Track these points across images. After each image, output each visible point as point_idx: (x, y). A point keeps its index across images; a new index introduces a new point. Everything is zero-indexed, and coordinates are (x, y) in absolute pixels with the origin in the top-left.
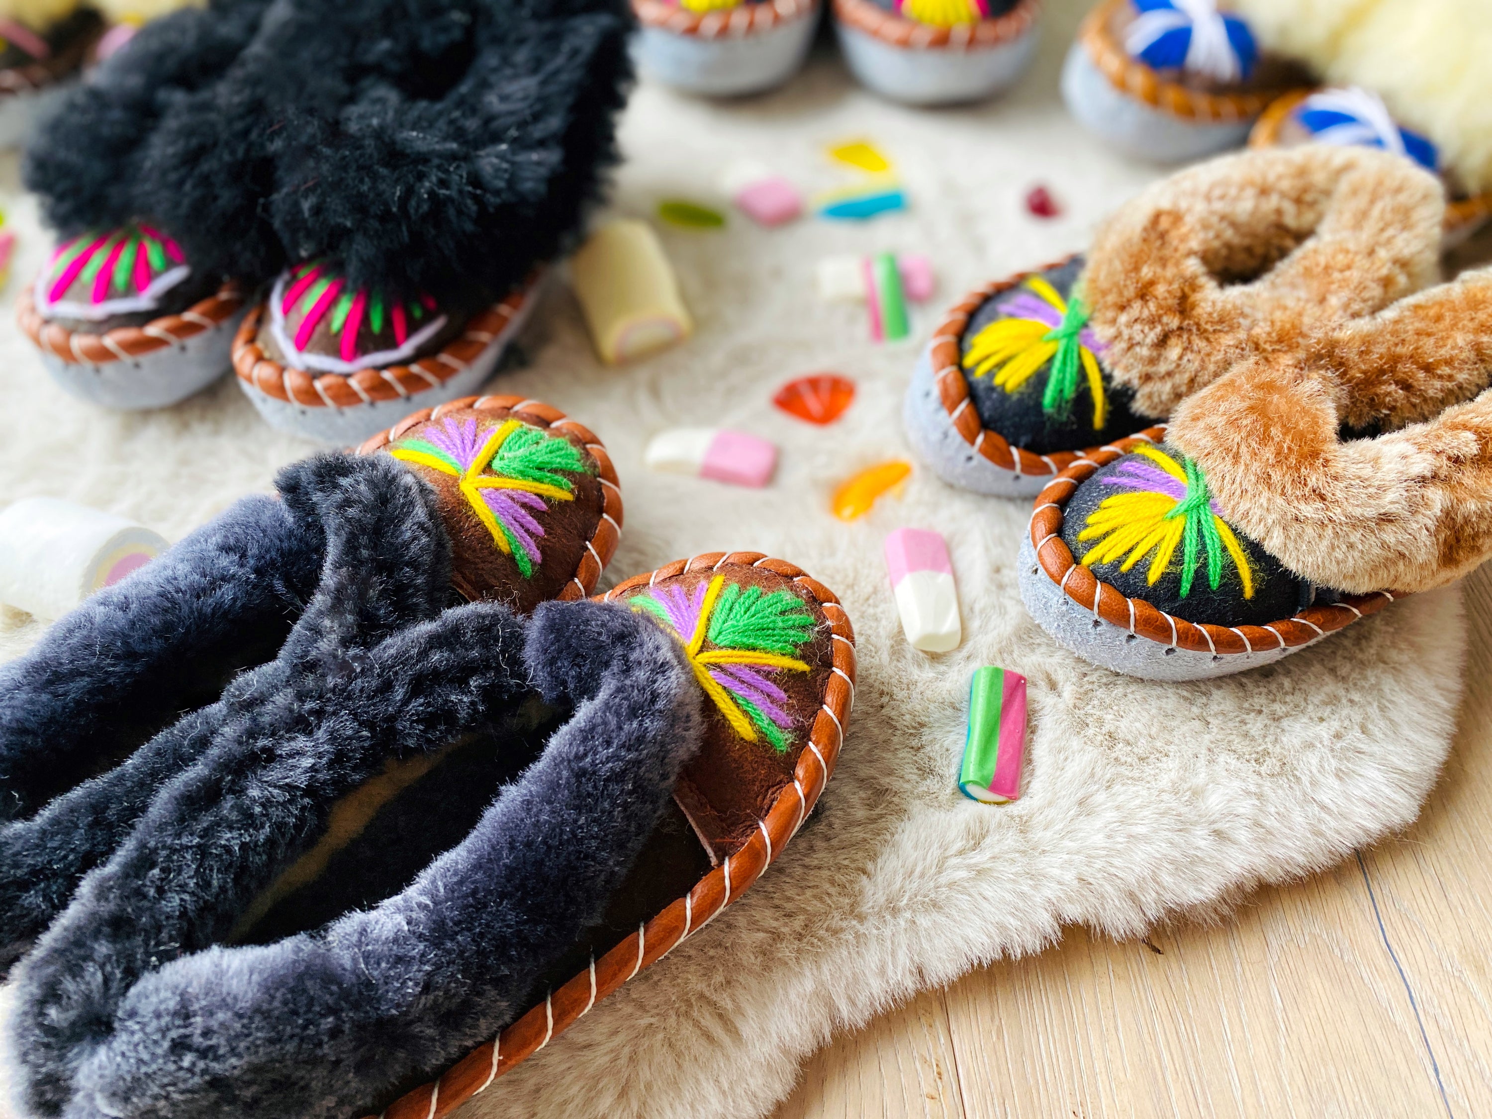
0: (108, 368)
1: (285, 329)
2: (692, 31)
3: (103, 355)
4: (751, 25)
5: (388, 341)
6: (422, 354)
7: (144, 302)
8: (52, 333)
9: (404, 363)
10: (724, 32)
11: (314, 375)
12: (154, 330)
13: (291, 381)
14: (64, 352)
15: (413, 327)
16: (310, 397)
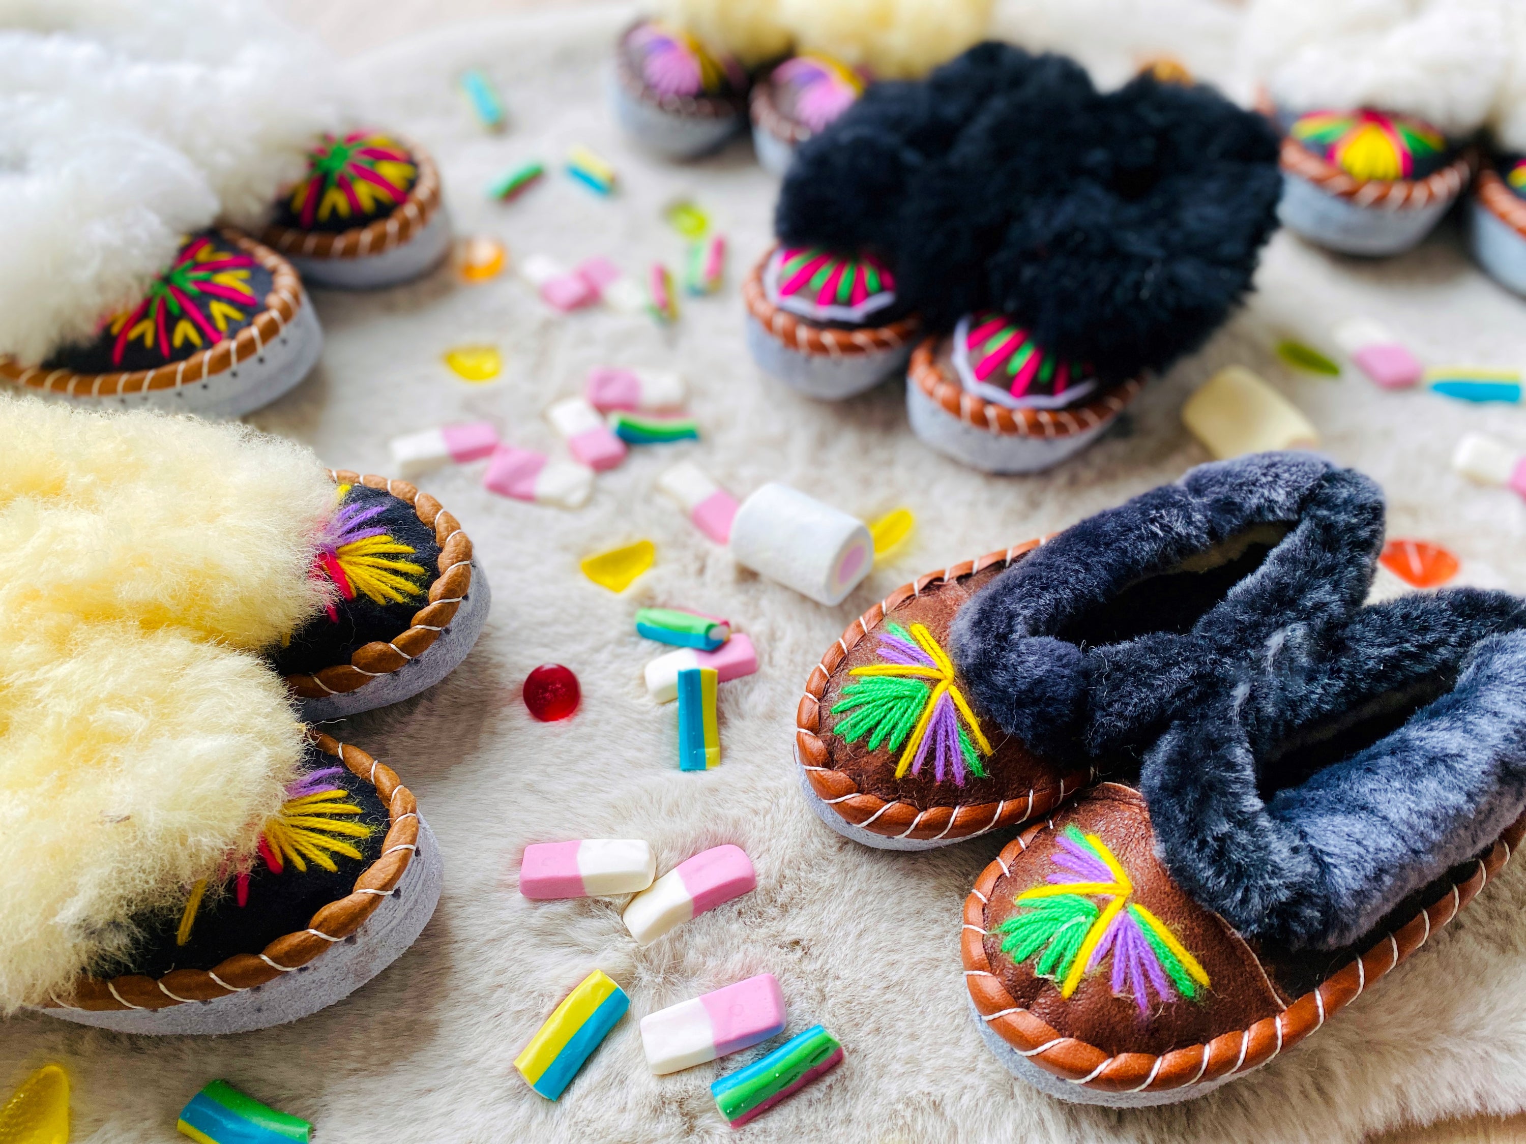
0: (818, 361)
1: (969, 360)
2: (1349, 196)
3: (819, 348)
4: (1407, 200)
5: (1049, 389)
6: (1073, 407)
7: (856, 314)
8: (780, 321)
9: (1053, 411)
10: (1380, 201)
11: (986, 402)
12: (860, 338)
13: (967, 404)
14: (790, 339)
15: (1071, 383)
16: (981, 420)
